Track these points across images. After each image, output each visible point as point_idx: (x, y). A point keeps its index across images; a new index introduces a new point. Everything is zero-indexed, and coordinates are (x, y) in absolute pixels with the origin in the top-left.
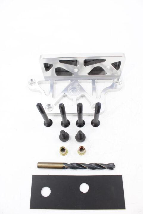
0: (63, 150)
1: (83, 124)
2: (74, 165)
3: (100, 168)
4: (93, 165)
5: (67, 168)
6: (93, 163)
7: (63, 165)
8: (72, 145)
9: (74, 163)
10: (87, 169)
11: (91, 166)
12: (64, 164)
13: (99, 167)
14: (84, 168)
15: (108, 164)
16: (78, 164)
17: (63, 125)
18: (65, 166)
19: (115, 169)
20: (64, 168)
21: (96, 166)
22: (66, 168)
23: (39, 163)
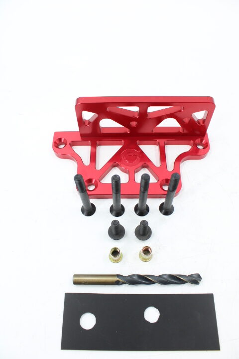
0: (115, 252)
1: (146, 210)
2: (134, 278)
3: (176, 282)
4: (165, 277)
5: (123, 283)
6: (165, 275)
7: (117, 279)
8: (130, 245)
9: (134, 275)
10: (157, 284)
11: (163, 279)
12: (118, 276)
13: (176, 280)
14: (151, 283)
15: (190, 276)
16: (140, 277)
17: (114, 212)
18: (120, 280)
19: (201, 283)
20: (117, 283)
21: (170, 280)
22: (121, 283)
23: (75, 276)
